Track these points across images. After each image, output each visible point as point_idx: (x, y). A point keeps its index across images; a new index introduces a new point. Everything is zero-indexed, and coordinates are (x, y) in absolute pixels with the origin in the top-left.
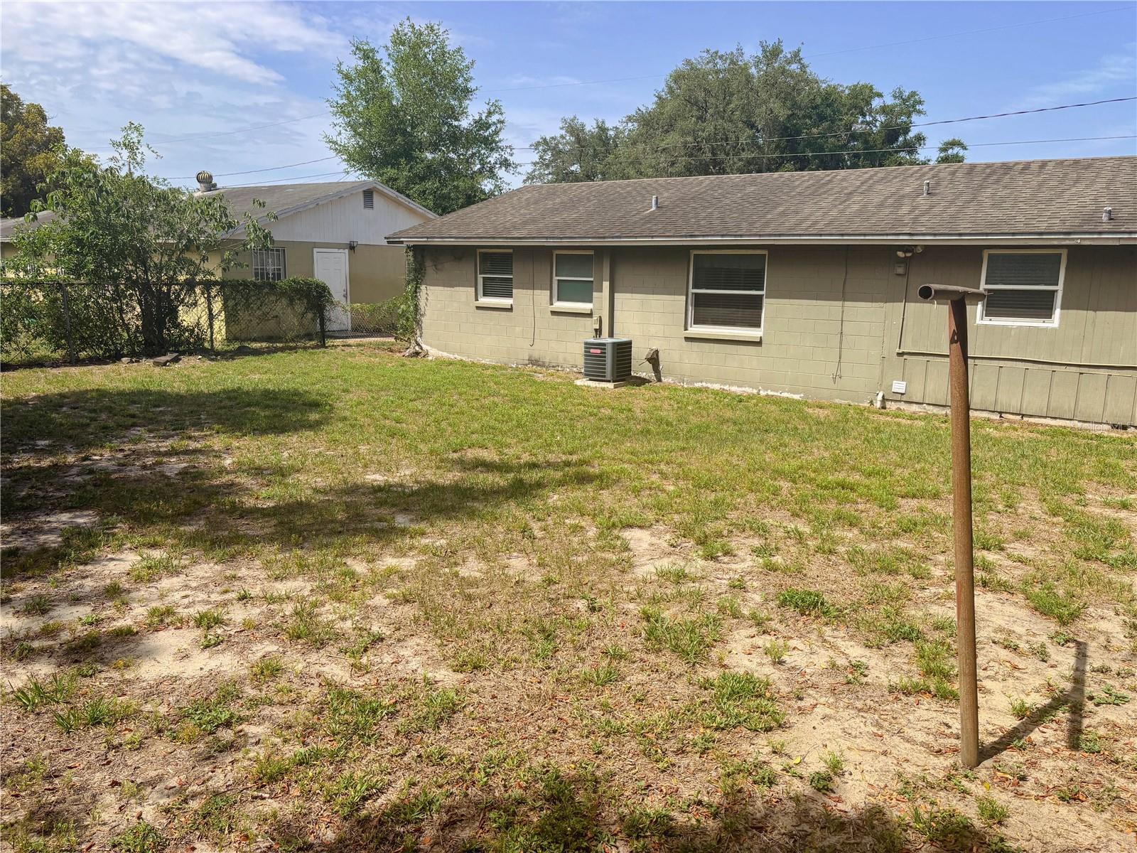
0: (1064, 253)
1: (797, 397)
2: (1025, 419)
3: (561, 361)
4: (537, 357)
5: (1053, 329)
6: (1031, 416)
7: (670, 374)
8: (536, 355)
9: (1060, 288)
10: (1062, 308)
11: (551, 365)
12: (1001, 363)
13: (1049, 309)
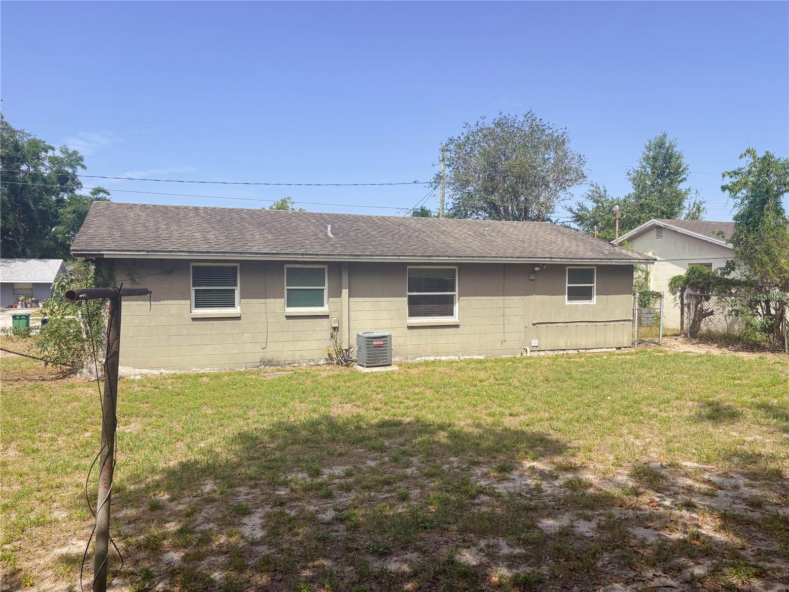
0: (595, 268)
1: (482, 357)
2: (587, 351)
3: (297, 357)
4: (270, 358)
5: (594, 305)
6: (589, 349)
7: (397, 355)
8: (269, 356)
9: (595, 285)
10: (596, 295)
11: (287, 362)
12: (577, 324)
13: (589, 295)
